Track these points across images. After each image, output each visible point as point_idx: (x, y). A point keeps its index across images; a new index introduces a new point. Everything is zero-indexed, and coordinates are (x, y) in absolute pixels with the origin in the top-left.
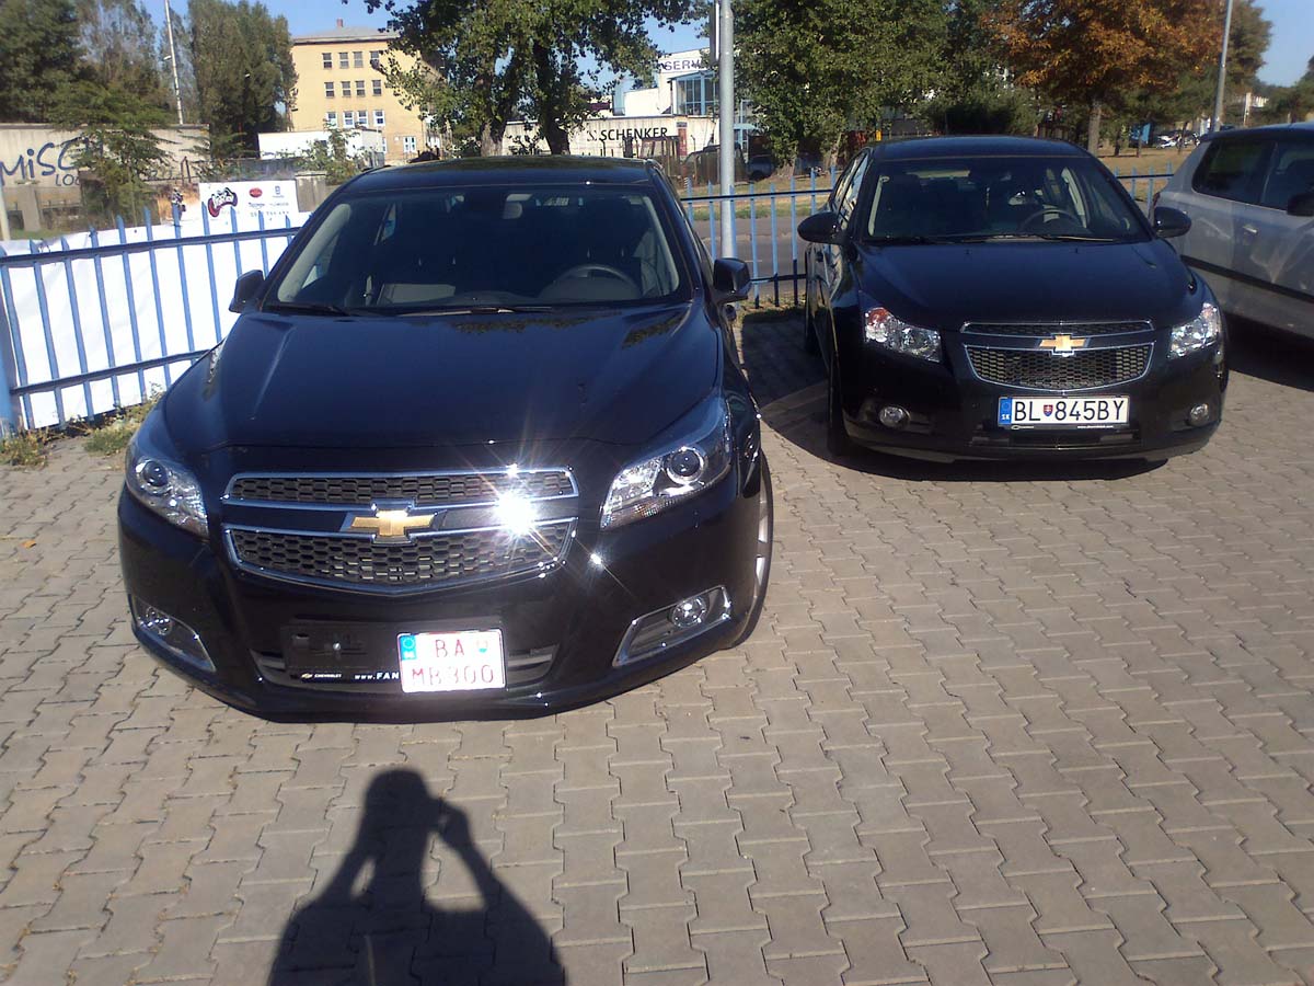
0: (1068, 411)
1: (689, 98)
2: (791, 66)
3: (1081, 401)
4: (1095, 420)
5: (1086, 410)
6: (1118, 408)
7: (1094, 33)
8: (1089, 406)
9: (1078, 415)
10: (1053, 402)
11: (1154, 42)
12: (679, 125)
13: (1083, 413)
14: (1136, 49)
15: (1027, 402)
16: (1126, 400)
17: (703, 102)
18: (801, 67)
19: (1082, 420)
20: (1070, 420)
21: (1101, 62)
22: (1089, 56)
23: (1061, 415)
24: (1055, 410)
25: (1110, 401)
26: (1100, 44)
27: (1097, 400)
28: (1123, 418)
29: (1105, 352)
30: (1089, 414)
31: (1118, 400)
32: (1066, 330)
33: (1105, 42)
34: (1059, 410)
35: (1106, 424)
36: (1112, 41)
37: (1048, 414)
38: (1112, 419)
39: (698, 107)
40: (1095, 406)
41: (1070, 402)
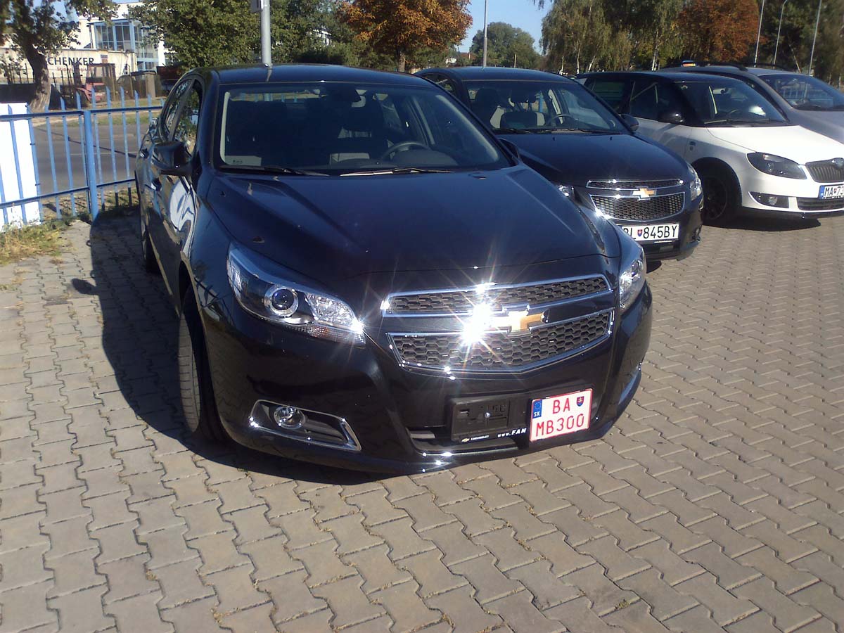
0: (650, 233)
1: (104, 38)
2: (193, 20)
3: (656, 227)
4: (663, 238)
5: (659, 232)
6: (674, 230)
7: (402, 11)
8: (660, 229)
9: (655, 235)
10: (642, 227)
11: (435, 20)
12: (103, 57)
13: (657, 234)
14: (425, 24)
15: (629, 228)
16: (678, 225)
17: (115, 41)
18: (200, 21)
19: (657, 238)
20: (651, 238)
21: (406, 29)
22: (399, 26)
23: (646, 235)
24: (643, 233)
25: (670, 226)
26: (406, 18)
27: (664, 226)
28: (676, 236)
29: (664, 198)
30: (660, 234)
31: (674, 225)
32: (643, 185)
33: (409, 18)
34: (645, 232)
35: (668, 240)
36: (413, 17)
37: (640, 235)
38: (671, 237)
39: (112, 45)
40: (663, 229)
41: (651, 227)
